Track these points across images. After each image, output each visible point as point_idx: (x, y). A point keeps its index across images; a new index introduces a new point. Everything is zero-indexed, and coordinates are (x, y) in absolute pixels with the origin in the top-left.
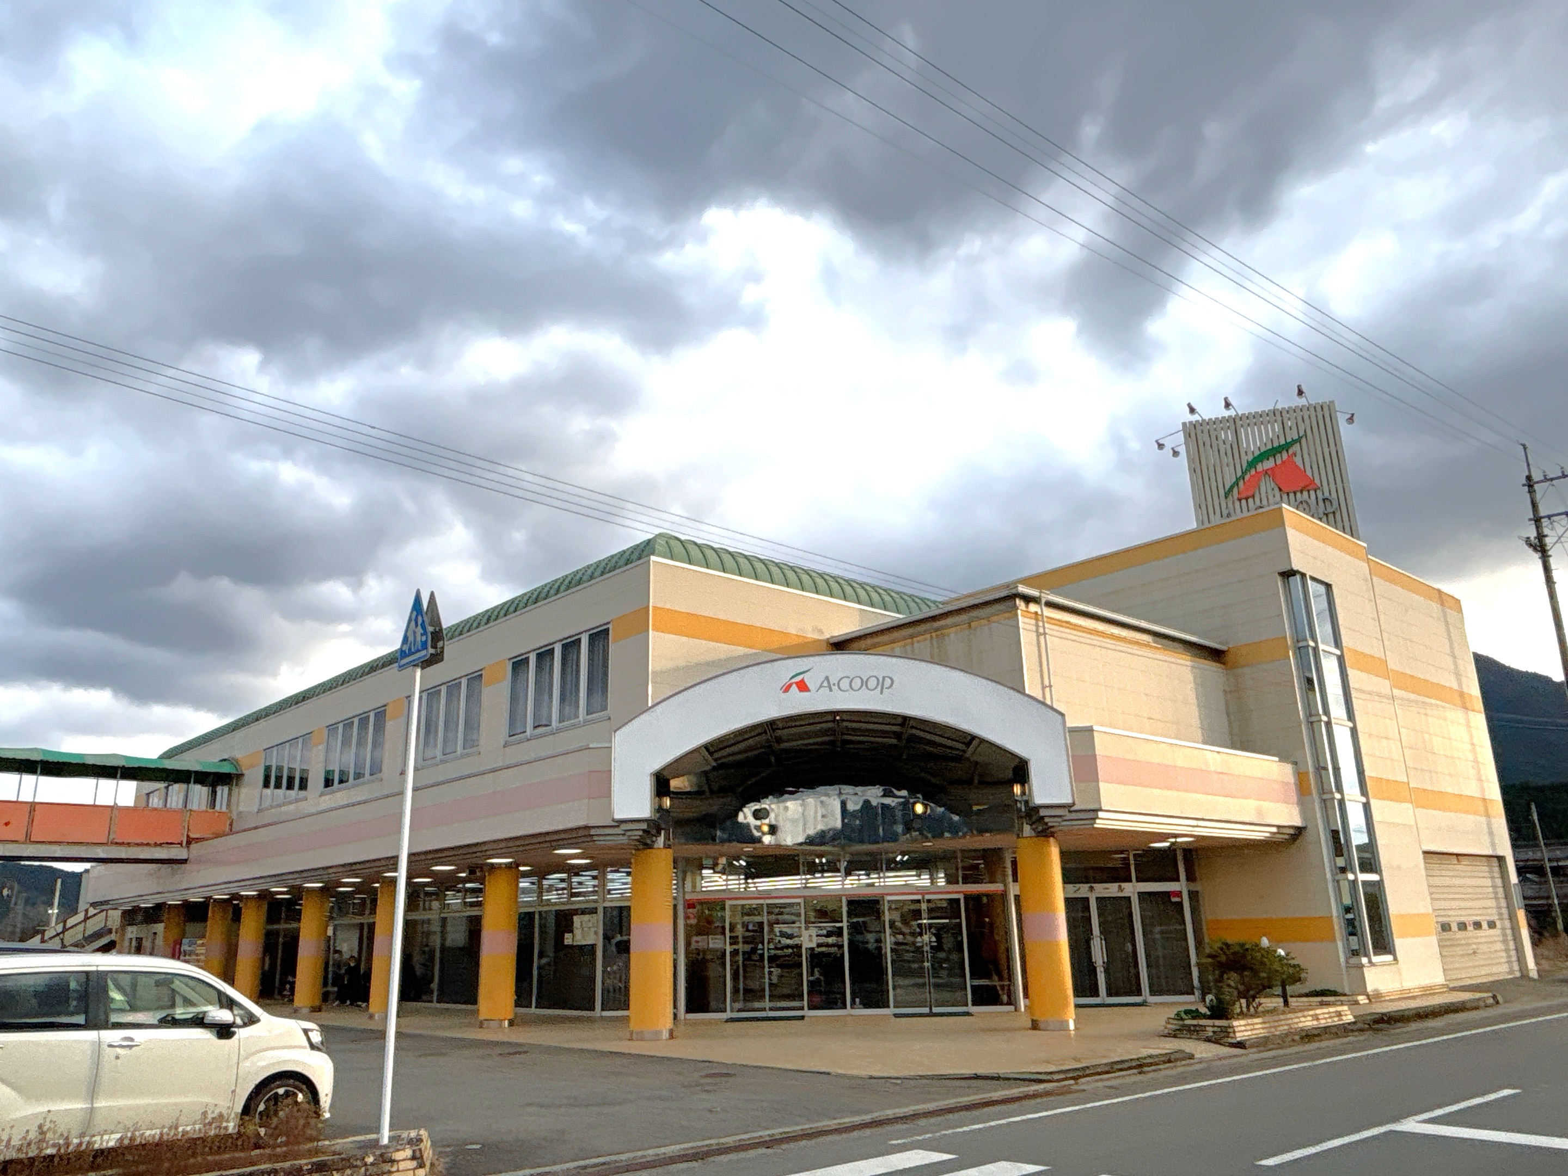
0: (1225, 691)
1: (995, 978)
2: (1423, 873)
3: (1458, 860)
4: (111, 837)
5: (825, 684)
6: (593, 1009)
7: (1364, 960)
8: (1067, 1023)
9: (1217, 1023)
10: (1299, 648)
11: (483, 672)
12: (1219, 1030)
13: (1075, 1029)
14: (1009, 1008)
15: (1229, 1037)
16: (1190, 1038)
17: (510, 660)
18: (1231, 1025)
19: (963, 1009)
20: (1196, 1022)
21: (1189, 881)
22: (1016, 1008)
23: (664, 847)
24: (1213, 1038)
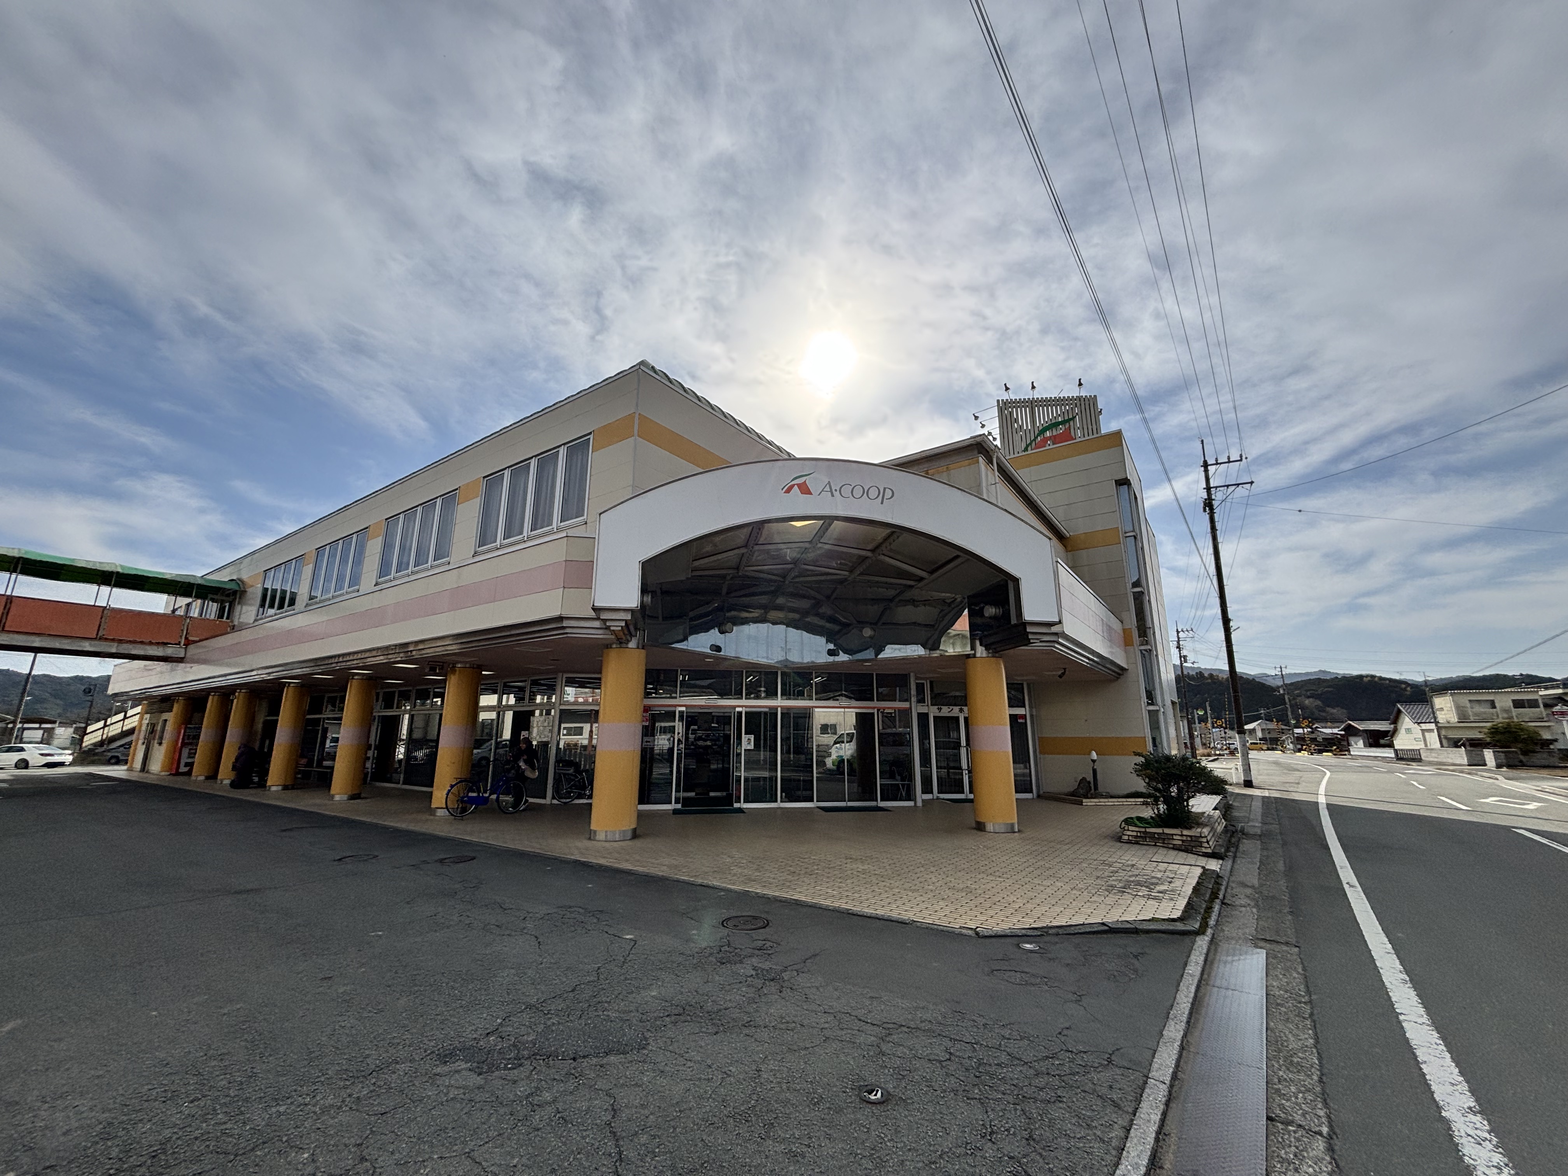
1: (898, 777)
4: (100, 634)
5: (828, 489)
6: (544, 797)
8: (1012, 825)
9: (1185, 832)
10: (1126, 537)
11: (458, 491)
12: (1189, 839)
13: (1019, 831)
14: (910, 804)
15: (1202, 847)
16: (1155, 845)
17: (484, 477)
18: (1203, 835)
19: (873, 804)
20: (1160, 830)
21: (1031, 707)
22: (915, 803)
23: (638, 648)
24: (1183, 848)
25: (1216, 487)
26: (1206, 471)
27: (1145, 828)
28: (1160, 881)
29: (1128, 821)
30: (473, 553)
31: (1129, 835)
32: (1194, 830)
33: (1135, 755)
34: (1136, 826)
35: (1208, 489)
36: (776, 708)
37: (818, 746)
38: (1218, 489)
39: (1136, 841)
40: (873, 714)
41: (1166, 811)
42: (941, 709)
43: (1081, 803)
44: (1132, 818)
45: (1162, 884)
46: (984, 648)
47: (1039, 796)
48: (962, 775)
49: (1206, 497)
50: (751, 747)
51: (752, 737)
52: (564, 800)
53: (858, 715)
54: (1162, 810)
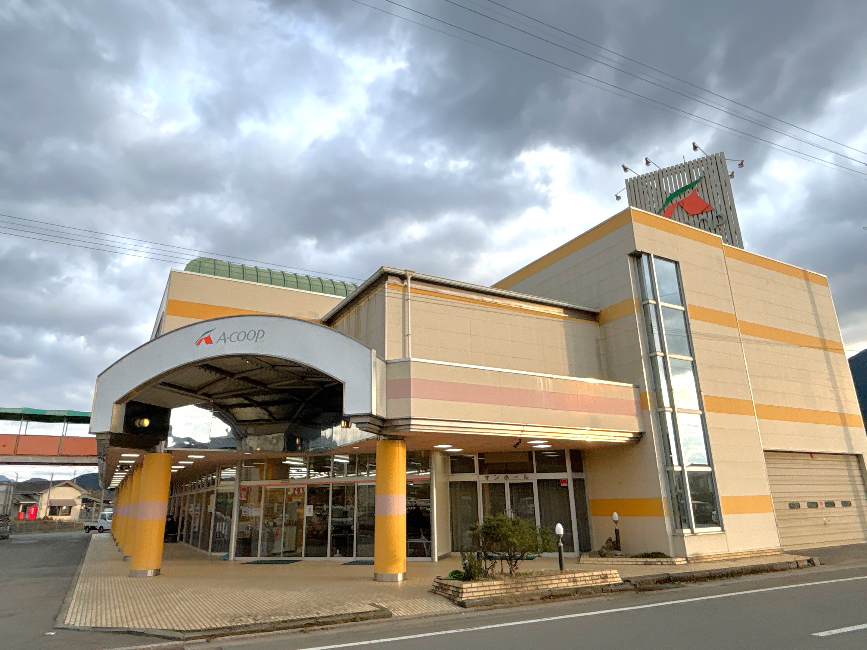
0: (597, 340)
2: (764, 465)
3: (812, 457)
4: (60, 452)
5: (223, 338)
7: (686, 531)
10: (644, 305)
12: (455, 590)
14: (429, 559)
15: (458, 597)
21: (574, 472)
22: (432, 559)
24: (452, 598)
39: (435, 591)
42: (488, 477)
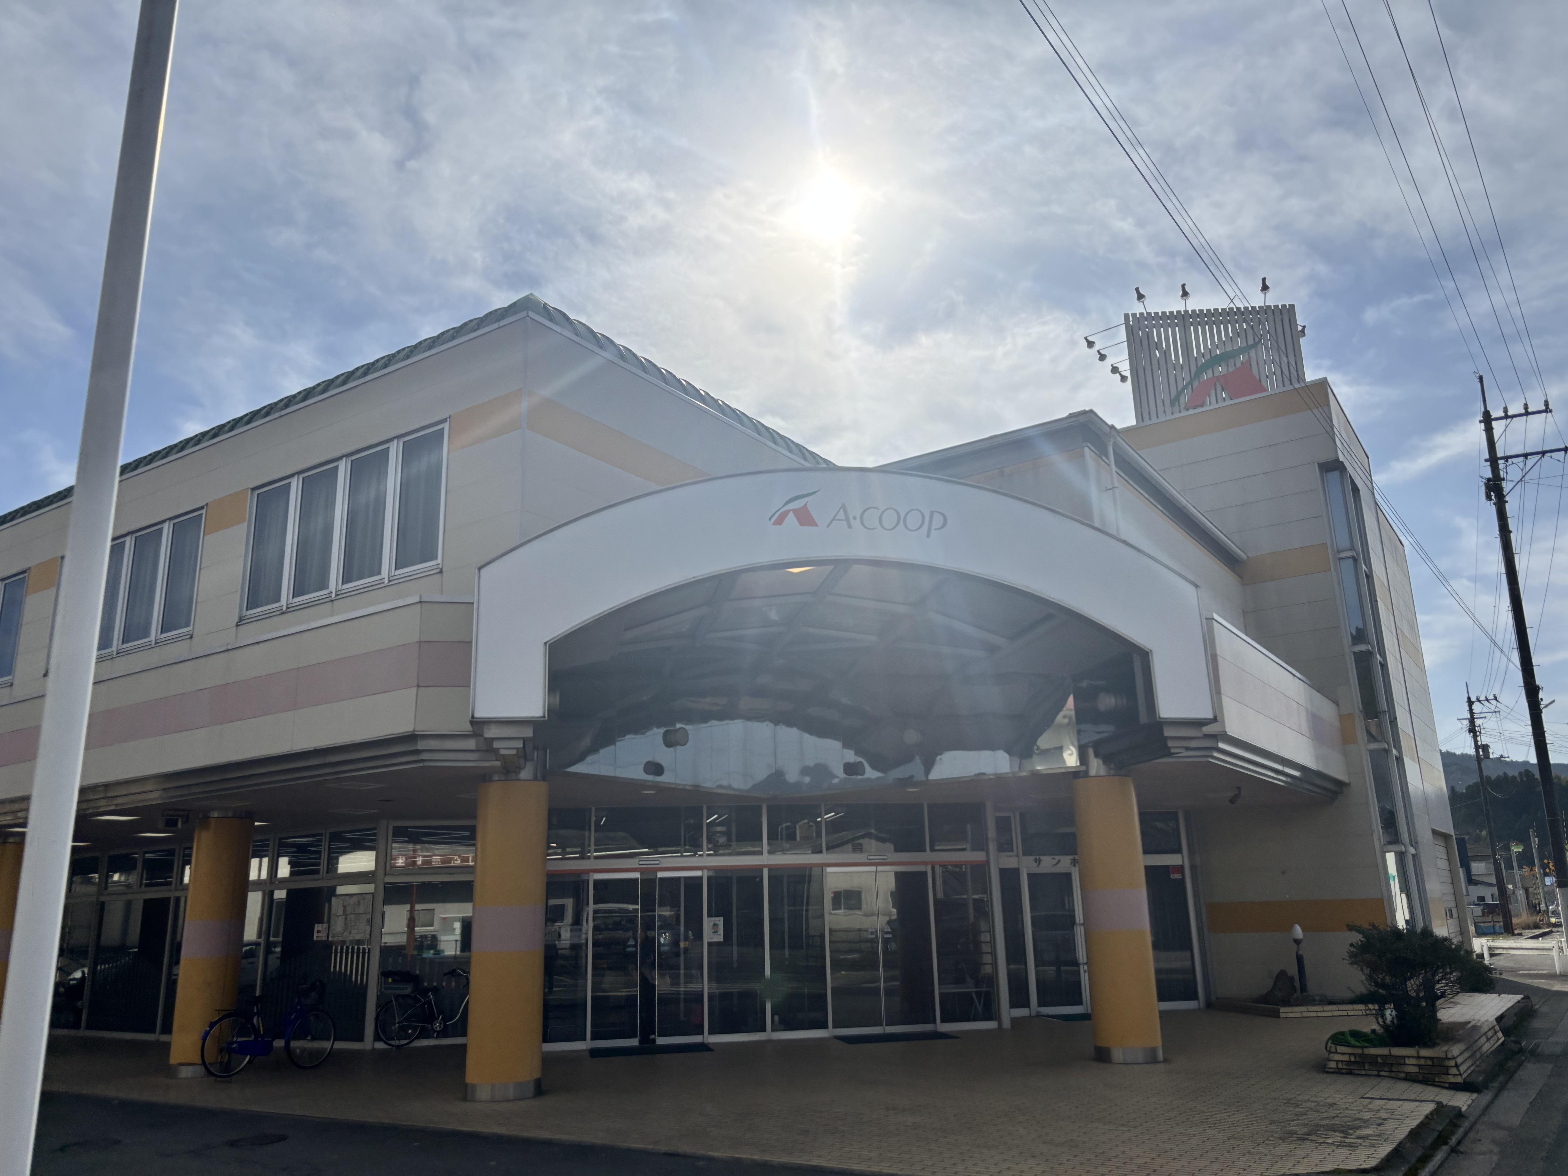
1: (971, 981)
5: (841, 515)
8: (1154, 1050)
9: (1424, 1052)
10: (1340, 559)
11: (204, 511)
12: (1429, 1062)
13: (1165, 1061)
14: (991, 1025)
15: (1448, 1074)
16: (1378, 1076)
17: (253, 489)
18: (1450, 1056)
19: (928, 1027)
20: (1384, 1051)
21: (1191, 852)
22: (1000, 1024)
23: (535, 779)
24: (1421, 1078)
25: (1506, 458)
26: (1489, 430)
27: (1363, 1047)
28: (1366, 1123)
29: (1338, 1039)
30: (236, 620)
31: (1337, 1061)
32: (1437, 1049)
33: (1350, 930)
34: (1349, 1045)
35: (1493, 460)
36: (759, 869)
37: (831, 930)
38: (1510, 460)
39: (1349, 1070)
40: (924, 874)
41: (1395, 1021)
42: (1040, 860)
43: (1276, 1015)
44: (1343, 1033)
45: (1367, 1127)
46: (1101, 762)
47: (1209, 1005)
48: (1078, 973)
49: (1490, 475)
50: (720, 938)
51: (720, 921)
52: (395, 1043)
53: (898, 875)
54: (1389, 1018)
